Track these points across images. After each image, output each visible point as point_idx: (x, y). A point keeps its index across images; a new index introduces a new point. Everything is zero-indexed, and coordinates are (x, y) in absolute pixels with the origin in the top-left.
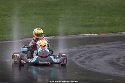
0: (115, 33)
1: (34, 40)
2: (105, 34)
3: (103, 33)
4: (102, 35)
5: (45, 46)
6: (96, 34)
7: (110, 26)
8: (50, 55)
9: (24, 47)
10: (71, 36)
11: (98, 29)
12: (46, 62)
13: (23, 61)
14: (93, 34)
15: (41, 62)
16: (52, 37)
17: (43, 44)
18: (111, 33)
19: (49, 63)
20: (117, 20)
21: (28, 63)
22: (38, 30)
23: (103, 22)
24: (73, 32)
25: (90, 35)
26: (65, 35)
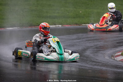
0: (79, 24)
2: (70, 26)
3: (67, 25)
4: (67, 26)
6: (60, 26)
7: (74, 18)
10: (36, 27)
11: (63, 21)
14: (57, 26)
16: (17, 28)
18: (75, 25)
20: (81, 12)
23: (68, 14)
24: (37, 23)
25: (54, 26)
26: (30, 26)
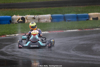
1: (31, 30)
5: (36, 34)
8: (39, 40)
9: (24, 36)
12: (35, 46)
13: (20, 46)
15: (32, 46)
17: (35, 33)
19: (37, 46)
21: (23, 47)
22: (32, 23)
